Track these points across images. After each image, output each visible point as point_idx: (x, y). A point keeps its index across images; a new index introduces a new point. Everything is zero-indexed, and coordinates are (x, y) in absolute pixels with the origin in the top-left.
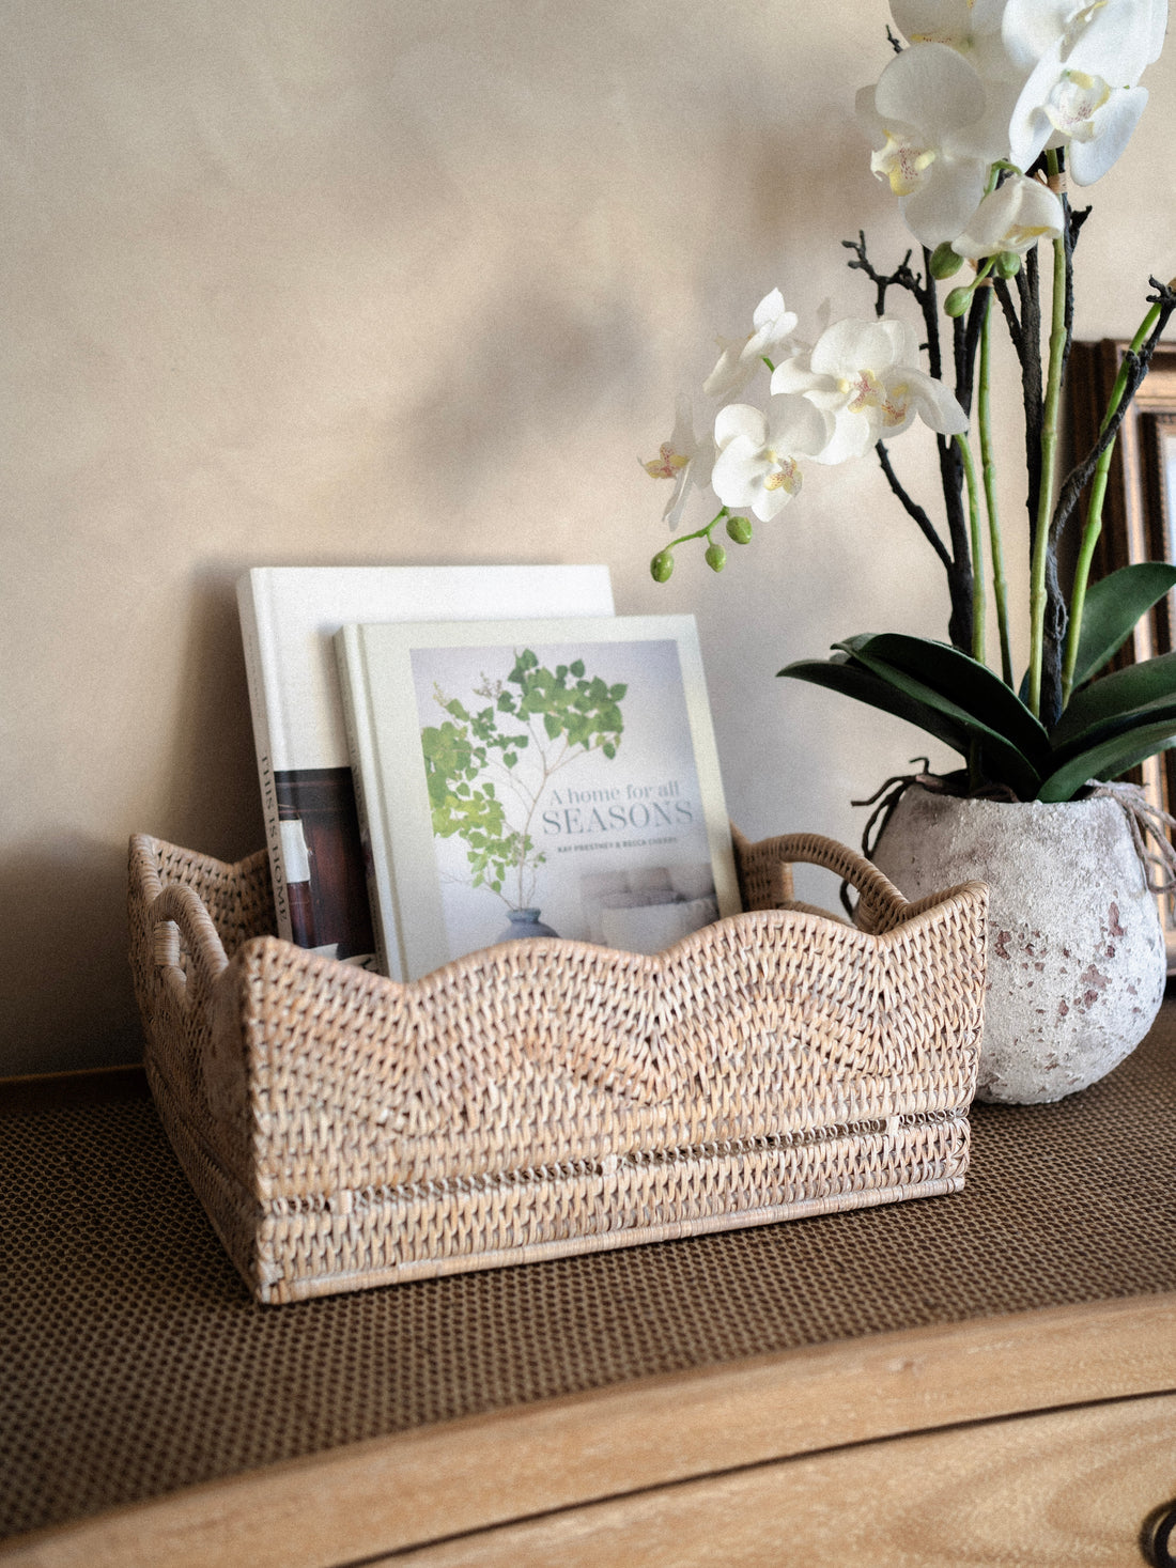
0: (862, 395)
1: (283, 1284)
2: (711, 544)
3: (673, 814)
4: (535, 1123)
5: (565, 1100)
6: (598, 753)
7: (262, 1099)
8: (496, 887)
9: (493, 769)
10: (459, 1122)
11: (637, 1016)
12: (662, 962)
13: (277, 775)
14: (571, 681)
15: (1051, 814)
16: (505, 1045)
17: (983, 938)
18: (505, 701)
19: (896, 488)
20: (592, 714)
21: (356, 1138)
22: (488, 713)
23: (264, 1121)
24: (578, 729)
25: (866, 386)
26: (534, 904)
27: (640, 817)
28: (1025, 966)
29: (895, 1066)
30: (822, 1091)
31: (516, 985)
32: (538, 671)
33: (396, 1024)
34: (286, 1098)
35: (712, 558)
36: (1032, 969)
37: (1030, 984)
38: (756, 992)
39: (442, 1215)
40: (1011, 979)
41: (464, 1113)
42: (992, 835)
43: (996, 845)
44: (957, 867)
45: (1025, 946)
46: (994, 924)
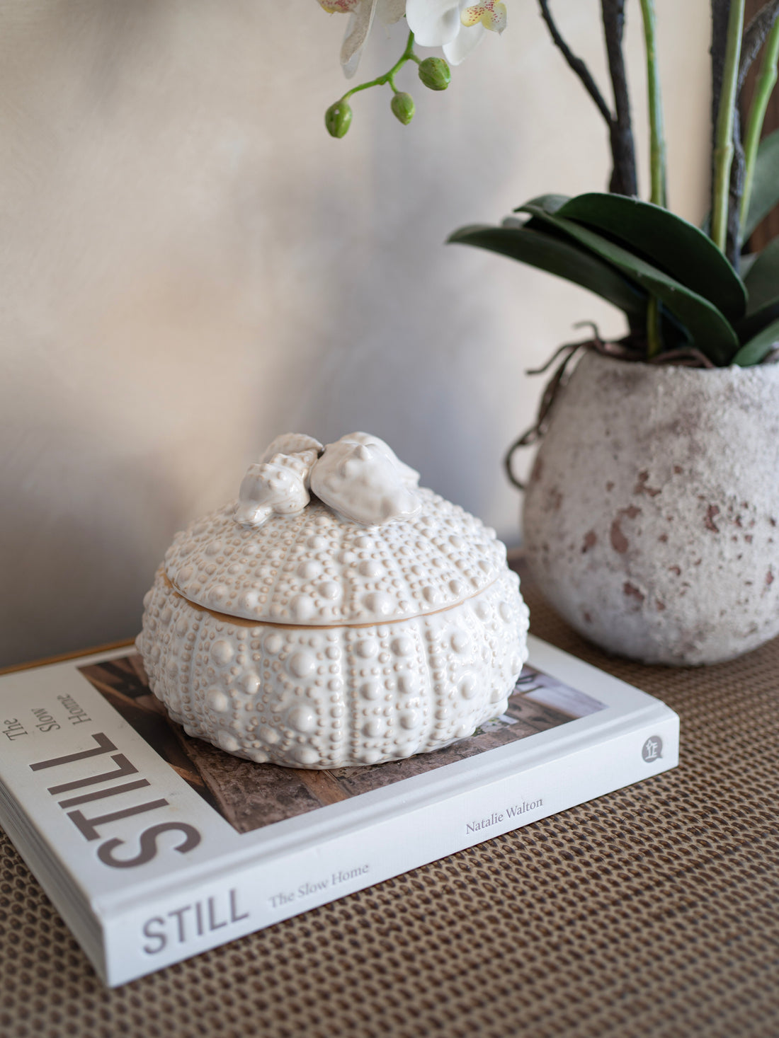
2: (396, 92)
15: (751, 380)
19: (558, 40)
28: (735, 539)
35: (400, 108)
36: (741, 542)
37: (740, 557)
40: (721, 554)
42: (693, 404)
43: (699, 415)
44: (659, 439)
45: (734, 518)
46: (702, 498)
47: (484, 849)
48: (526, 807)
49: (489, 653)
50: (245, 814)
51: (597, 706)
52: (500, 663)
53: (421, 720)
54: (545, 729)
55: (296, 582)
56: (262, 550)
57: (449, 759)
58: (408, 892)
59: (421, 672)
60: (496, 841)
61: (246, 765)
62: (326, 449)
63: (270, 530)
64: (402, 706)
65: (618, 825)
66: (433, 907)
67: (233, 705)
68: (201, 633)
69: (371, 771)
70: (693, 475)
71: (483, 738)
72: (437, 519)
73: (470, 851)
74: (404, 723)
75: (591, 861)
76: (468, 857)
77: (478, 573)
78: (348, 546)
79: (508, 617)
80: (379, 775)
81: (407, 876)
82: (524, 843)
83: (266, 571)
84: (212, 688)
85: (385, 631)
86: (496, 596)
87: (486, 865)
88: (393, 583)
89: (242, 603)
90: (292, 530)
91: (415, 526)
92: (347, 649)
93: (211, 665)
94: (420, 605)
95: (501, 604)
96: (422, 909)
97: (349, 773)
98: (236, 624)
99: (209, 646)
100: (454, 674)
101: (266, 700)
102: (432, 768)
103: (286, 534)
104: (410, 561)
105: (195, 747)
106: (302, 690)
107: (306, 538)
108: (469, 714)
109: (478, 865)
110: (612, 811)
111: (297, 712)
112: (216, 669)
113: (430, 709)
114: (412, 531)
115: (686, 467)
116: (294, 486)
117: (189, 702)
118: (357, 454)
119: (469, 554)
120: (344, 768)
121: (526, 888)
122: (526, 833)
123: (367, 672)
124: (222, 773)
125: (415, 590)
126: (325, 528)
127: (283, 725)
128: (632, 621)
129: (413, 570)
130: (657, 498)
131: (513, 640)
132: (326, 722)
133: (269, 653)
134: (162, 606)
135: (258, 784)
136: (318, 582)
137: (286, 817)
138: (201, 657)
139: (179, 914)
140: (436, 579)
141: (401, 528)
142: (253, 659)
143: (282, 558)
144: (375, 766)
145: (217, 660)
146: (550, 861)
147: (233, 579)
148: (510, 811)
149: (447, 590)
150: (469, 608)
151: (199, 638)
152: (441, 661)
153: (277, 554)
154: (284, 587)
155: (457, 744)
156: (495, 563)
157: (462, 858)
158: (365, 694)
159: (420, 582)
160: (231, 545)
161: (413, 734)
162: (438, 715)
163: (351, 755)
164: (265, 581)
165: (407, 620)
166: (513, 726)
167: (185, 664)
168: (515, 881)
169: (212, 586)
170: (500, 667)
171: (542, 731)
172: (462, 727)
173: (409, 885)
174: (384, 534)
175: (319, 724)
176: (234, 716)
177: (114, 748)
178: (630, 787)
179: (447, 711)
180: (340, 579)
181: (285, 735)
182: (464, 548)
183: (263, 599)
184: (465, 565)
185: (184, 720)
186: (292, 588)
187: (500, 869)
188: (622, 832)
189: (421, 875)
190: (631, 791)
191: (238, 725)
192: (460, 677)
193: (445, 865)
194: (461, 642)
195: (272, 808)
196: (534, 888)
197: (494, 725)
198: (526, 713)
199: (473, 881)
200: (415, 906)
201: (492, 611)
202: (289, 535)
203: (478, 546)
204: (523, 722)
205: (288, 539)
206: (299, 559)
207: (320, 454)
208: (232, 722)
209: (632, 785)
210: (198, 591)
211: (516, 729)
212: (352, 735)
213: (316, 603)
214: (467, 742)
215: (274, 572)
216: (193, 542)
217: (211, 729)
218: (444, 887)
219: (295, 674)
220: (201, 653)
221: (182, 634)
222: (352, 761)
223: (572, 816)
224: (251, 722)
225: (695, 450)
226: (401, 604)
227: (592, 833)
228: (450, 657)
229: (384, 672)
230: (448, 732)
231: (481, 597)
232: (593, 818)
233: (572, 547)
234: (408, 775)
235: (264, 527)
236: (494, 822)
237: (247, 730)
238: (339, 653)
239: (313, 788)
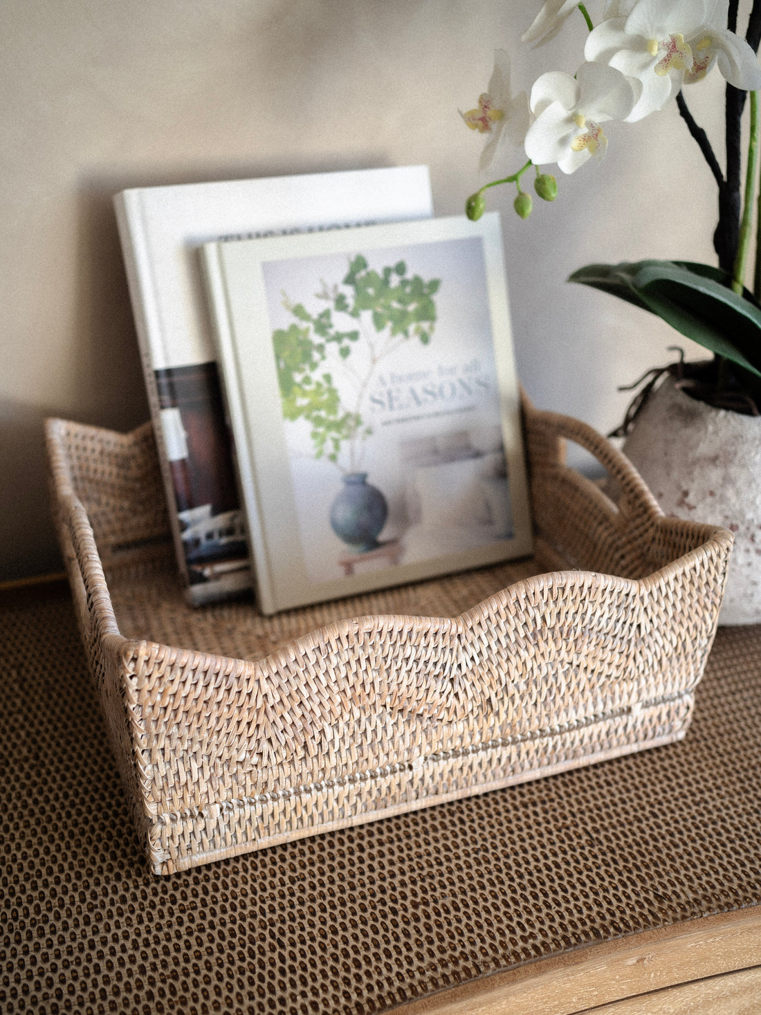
0: (669, 56)
1: (170, 863)
2: (519, 191)
3: (474, 386)
4: (361, 745)
5: (385, 729)
6: (415, 341)
7: (144, 758)
8: (333, 458)
9: (330, 362)
10: (301, 753)
11: (444, 666)
12: (465, 624)
13: (157, 373)
14: (395, 280)
16: (338, 699)
17: (724, 574)
18: (340, 303)
19: (685, 113)
20: (412, 307)
21: (221, 773)
22: (326, 314)
23: (147, 770)
24: (400, 322)
25: (673, 46)
26: (363, 469)
27: (447, 391)
28: (747, 551)
29: (643, 672)
30: (586, 696)
31: (346, 656)
32: (368, 274)
33: (249, 695)
34: (164, 755)
35: (519, 205)
38: (539, 637)
39: (289, 809)
41: (305, 747)
42: (733, 444)
43: (735, 453)
44: (702, 467)
45: (749, 536)
46: (727, 517)
70: (723, 499)
115: (718, 493)
130: (692, 512)
225: (727, 480)
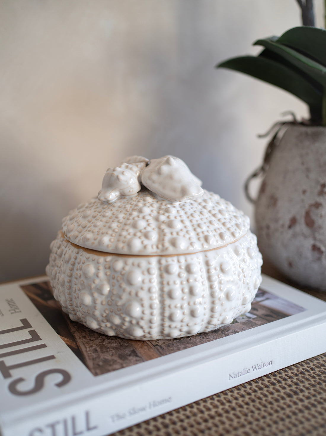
47: (239, 389)
48: (263, 365)
49: (242, 275)
50: (99, 365)
51: (301, 309)
52: (248, 282)
53: (202, 312)
54: (273, 321)
55: (131, 231)
56: (113, 214)
57: (218, 336)
58: (195, 415)
59: (203, 285)
60: (246, 385)
61: (103, 337)
62: (150, 162)
63: (119, 204)
64: (192, 303)
65: (317, 377)
66: (210, 424)
67: (94, 301)
68: (78, 260)
69: (174, 342)
71: (238, 325)
72: (212, 201)
73: (231, 390)
74: (193, 314)
75: (304, 398)
76: (230, 394)
77: (236, 229)
78: (161, 212)
79: (252, 256)
80: (178, 344)
81: (194, 405)
82: (262, 386)
83: (114, 225)
84: (83, 291)
85: (182, 259)
86: (245, 244)
87: (241, 399)
88: (187, 232)
89: (100, 243)
90: (130, 204)
91: (200, 204)
92: (160, 269)
93: (83, 278)
94: (202, 245)
95: (248, 249)
96: (203, 426)
97: (161, 343)
98: (97, 255)
99: (82, 267)
100: (222, 286)
101: (113, 298)
102: (209, 341)
103: (127, 206)
104: (197, 221)
105: (76, 327)
106: (133, 293)
107: (138, 208)
108: (231, 310)
109: (236, 399)
110: (312, 369)
111: (130, 305)
112: (85, 281)
113: (208, 306)
114: (198, 206)
116: (132, 180)
117: (71, 301)
118: (168, 162)
119: (230, 219)
120: (158, 340)
121: (266, 414)
122: (263, 380)
123: (171, 283)
124: (89, 341)
125: (200, 236)
126: (149, 202)
127: (122, 313)
128: (316, 266)
129: (199, 225)
131: (255, 269)
132: (147, 312)
133: (115, 271)
134: (59, 248)
135: (108, 348)
136: (144, 231)
137: (122, 367)
138: (77, 274)
139: (53, 426)
140: (212, 231)
141: (192, 204)
142: (106, 274)
143: (124, 218)
144: (176, 339)
145: (86, 275)
146: (279, 398)
147: (96, 230)
148: (254, 367)
149: (218, 238)
150: (230, 249)
151: (76, 264)
152: (215, 278)
153: (121, 216)
154: (124, 233)
155: (222, 328)
156: (244, 226)
157: (226, 394)
158: (170, 295)
159: (203, 232)
160: (96, 213)
161: (198, 320)
162: (212, 310)
163: (162, 332)
164: (114, 231)
165: (195, 253)
166: (254, 319)
167: (69, 278)
168: (259, 409)
169: (84, 234)
170: (248, 284)
171: (270, 322)
172: (226, 317)
173: (195, 410)
174: (182, 207)
175: (143, 313)
176: (95, 308)
177: (31, 327)
178: (321, 356)
179: (218, 308)
180: (157, 230)
181: (123, 319)
182: (227, 216)
183: (112, 240)
184: (228, 225)
185: (69, 311)
186: (129, 234)
187: (249, 401)
188: (320, 381)
189: (202, 404)
190: (322, 358)
191: (97, 313)
192: (225, 288)
193: (216, 399)
194: (226, 268)
195: (115, 362)
196: (270, 414)
197: (243, 318)
198: (261, 312)
199: (233, 409)
200: (199, 423)
201: (243, 251)
202: (128, 207)
203: (235, 216)
204: (259, 317)
205: (128, 208)
206: (133, 219)
207: (147, 165)
208: (94, 312)
209: (322, 354)
210: (77, 237)
211: (256, 321)
212: (163, 320)
213: (142, 242)
214: (228, 327)
215: (119, 226)
216: (77, 213)
217: (83, 316)
218: (216, 412)
219: (130, 283)
220: (77, 272)
221: (68, 262)
222: (162, 336)
223: (289, 371)
224: (105, 312)
226: (191, 244)
227: (302, 382)
228: (220, 276)
229: (182, 283)
230: (218, 320)
231: (237, 244)
232: (302, 373)
233: (283, 226)
234: (195, 344)
235: (115, 202)
236: (245, 373)
237: (103, 316)
238: (155, 272)
239: (140, 351)
